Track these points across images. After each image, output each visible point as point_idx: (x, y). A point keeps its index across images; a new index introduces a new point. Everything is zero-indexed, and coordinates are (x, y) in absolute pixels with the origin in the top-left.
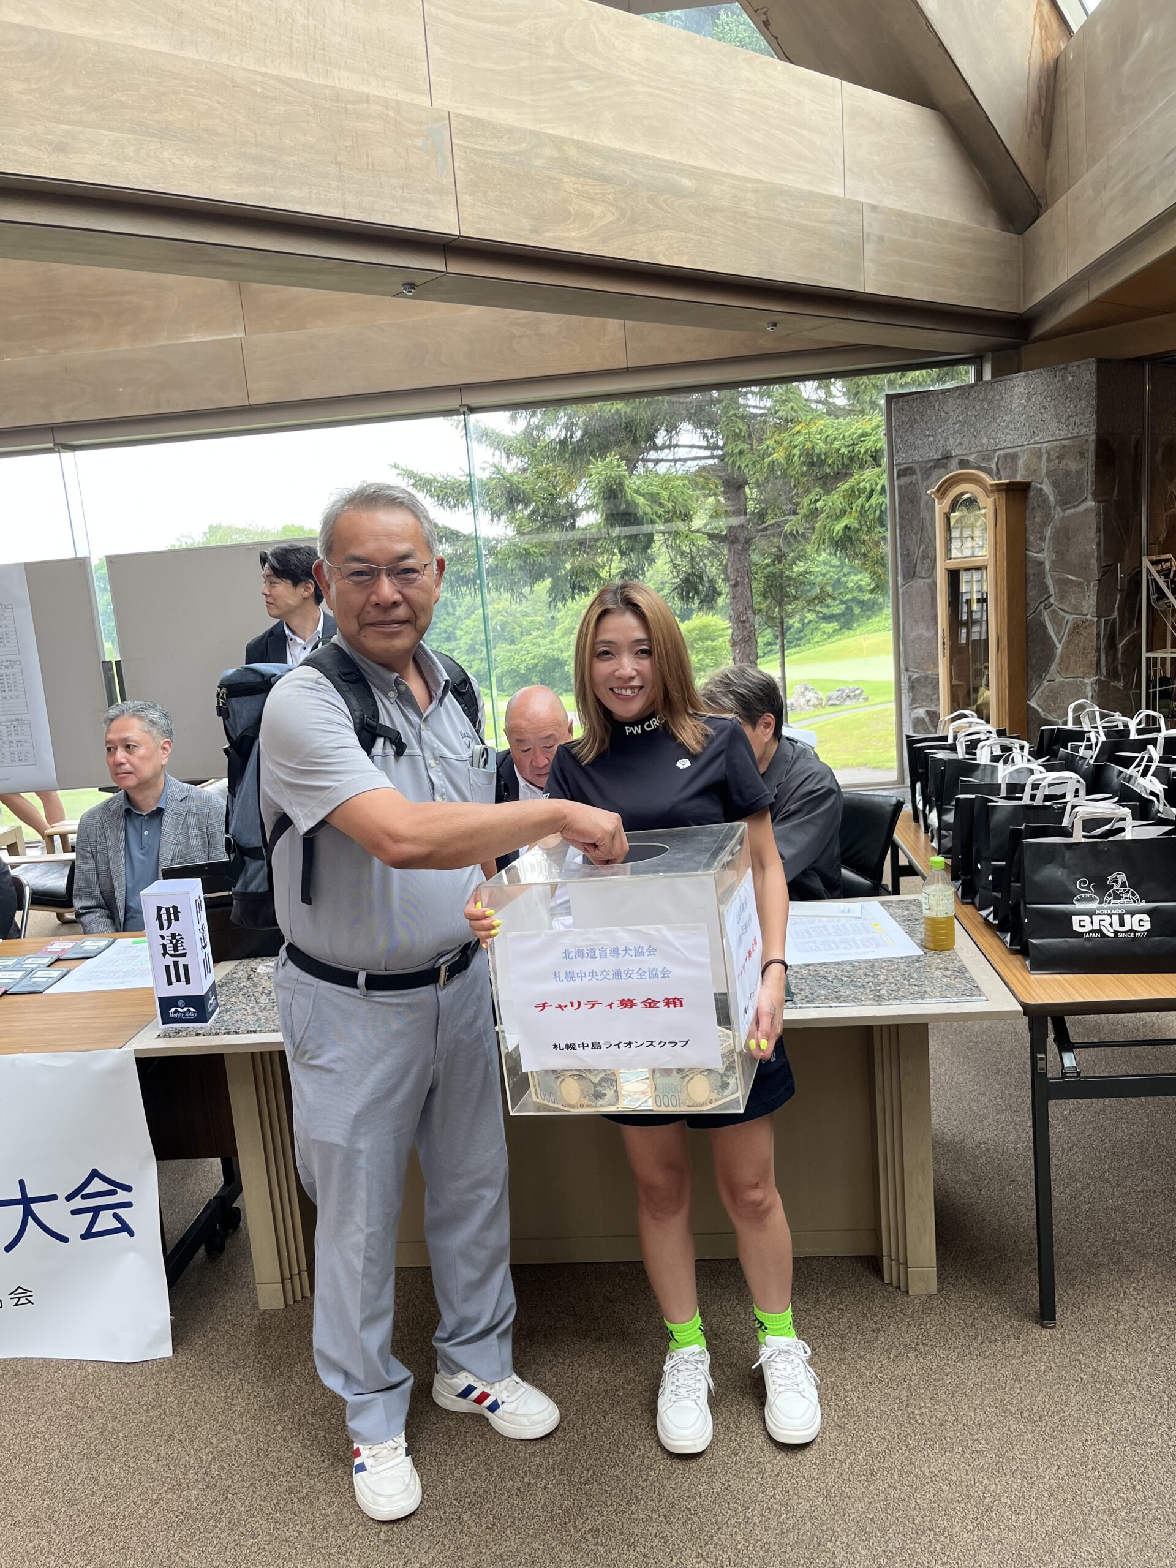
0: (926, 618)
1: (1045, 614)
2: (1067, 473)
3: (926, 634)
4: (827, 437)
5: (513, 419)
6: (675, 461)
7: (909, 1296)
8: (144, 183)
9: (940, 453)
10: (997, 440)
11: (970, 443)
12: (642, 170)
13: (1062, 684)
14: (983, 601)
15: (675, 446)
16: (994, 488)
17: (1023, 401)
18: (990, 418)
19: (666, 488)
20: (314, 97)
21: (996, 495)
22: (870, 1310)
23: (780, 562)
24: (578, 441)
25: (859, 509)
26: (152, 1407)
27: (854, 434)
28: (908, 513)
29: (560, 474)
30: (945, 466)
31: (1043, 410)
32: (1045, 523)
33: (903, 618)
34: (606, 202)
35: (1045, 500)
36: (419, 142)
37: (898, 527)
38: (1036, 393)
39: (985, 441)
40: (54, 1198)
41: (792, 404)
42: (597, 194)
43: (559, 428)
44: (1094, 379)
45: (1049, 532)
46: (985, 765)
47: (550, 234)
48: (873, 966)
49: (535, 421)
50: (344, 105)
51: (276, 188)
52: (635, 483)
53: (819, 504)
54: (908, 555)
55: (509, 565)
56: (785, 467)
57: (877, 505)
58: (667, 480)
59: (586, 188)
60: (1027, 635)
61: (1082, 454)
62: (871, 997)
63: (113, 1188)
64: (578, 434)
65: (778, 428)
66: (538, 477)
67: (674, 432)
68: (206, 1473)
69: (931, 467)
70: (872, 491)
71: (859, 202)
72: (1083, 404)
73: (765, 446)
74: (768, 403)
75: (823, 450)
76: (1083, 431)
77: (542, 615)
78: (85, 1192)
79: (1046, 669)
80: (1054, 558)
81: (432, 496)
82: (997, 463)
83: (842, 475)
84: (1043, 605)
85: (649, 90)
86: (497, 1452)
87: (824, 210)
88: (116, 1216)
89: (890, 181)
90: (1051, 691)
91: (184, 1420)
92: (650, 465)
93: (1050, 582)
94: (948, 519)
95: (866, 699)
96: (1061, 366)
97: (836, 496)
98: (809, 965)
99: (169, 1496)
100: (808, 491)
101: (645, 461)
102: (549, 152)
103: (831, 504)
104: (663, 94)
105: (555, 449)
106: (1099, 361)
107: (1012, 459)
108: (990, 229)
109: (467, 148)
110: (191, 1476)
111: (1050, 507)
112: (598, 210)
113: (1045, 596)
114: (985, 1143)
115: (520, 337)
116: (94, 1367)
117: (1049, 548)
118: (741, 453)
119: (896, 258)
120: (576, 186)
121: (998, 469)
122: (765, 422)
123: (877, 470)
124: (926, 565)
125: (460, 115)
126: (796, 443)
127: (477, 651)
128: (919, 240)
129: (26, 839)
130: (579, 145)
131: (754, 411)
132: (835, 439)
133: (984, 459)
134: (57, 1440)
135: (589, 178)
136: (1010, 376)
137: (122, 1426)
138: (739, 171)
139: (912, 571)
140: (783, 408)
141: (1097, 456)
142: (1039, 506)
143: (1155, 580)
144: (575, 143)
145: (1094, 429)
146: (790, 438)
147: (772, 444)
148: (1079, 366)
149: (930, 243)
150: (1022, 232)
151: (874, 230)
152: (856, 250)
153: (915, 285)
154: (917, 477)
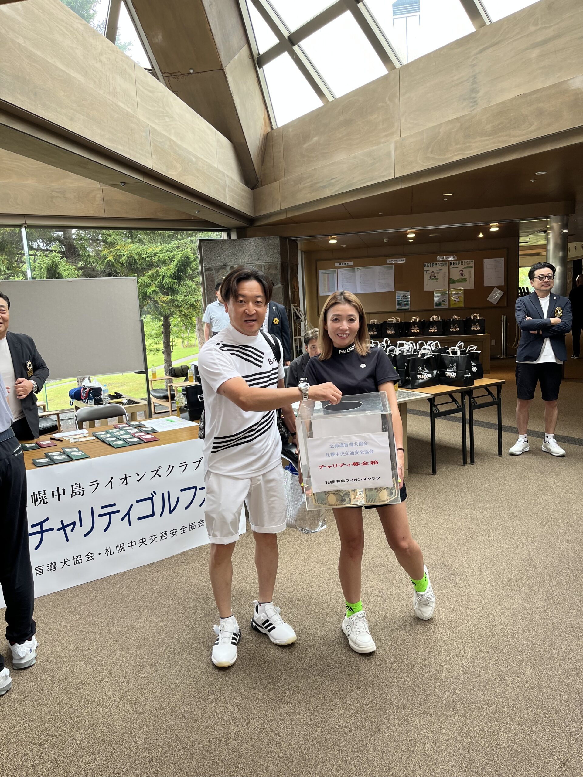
9: (223, 263)
11: (235, 261)
17: (254, 248)
18: (242, 252)
28: (210, 285)
30: (225, 268)
31: (262, 251)
34: (179, 163)
36: (143, 134)
38: (259, 245)
39: (240, 260)
41: (112, 237)
42: (178, 160)
44: (279, 243)
59: (176, 157)
61: (276, 268)
69: (219, 268)
71: (224, 173)
72: (275, 251)
75: (137, 258)
76: (276, 260)
85: (180, 124)
96: (267, 237)
102: (168, 143)
104: (183, 126)
106: (280, 237)
108: (242, 185)
109: (153, 138)
115: (57, 197)
119: (232, 194)
126: (121, 254)
128: (235, 188)
132: (142, 254)
136: (246, 239)
141: (281, 269)
143: (296, 312)
144: (173, 141)
145: (280, 259)
146: (116, 251)
147: (107, 253)
148: (273, 238)
149: (237, 190)
150: (252, 189)
151: (228, 183)
152: (224, 189)
153: (235, 204)
154: (214, 271)
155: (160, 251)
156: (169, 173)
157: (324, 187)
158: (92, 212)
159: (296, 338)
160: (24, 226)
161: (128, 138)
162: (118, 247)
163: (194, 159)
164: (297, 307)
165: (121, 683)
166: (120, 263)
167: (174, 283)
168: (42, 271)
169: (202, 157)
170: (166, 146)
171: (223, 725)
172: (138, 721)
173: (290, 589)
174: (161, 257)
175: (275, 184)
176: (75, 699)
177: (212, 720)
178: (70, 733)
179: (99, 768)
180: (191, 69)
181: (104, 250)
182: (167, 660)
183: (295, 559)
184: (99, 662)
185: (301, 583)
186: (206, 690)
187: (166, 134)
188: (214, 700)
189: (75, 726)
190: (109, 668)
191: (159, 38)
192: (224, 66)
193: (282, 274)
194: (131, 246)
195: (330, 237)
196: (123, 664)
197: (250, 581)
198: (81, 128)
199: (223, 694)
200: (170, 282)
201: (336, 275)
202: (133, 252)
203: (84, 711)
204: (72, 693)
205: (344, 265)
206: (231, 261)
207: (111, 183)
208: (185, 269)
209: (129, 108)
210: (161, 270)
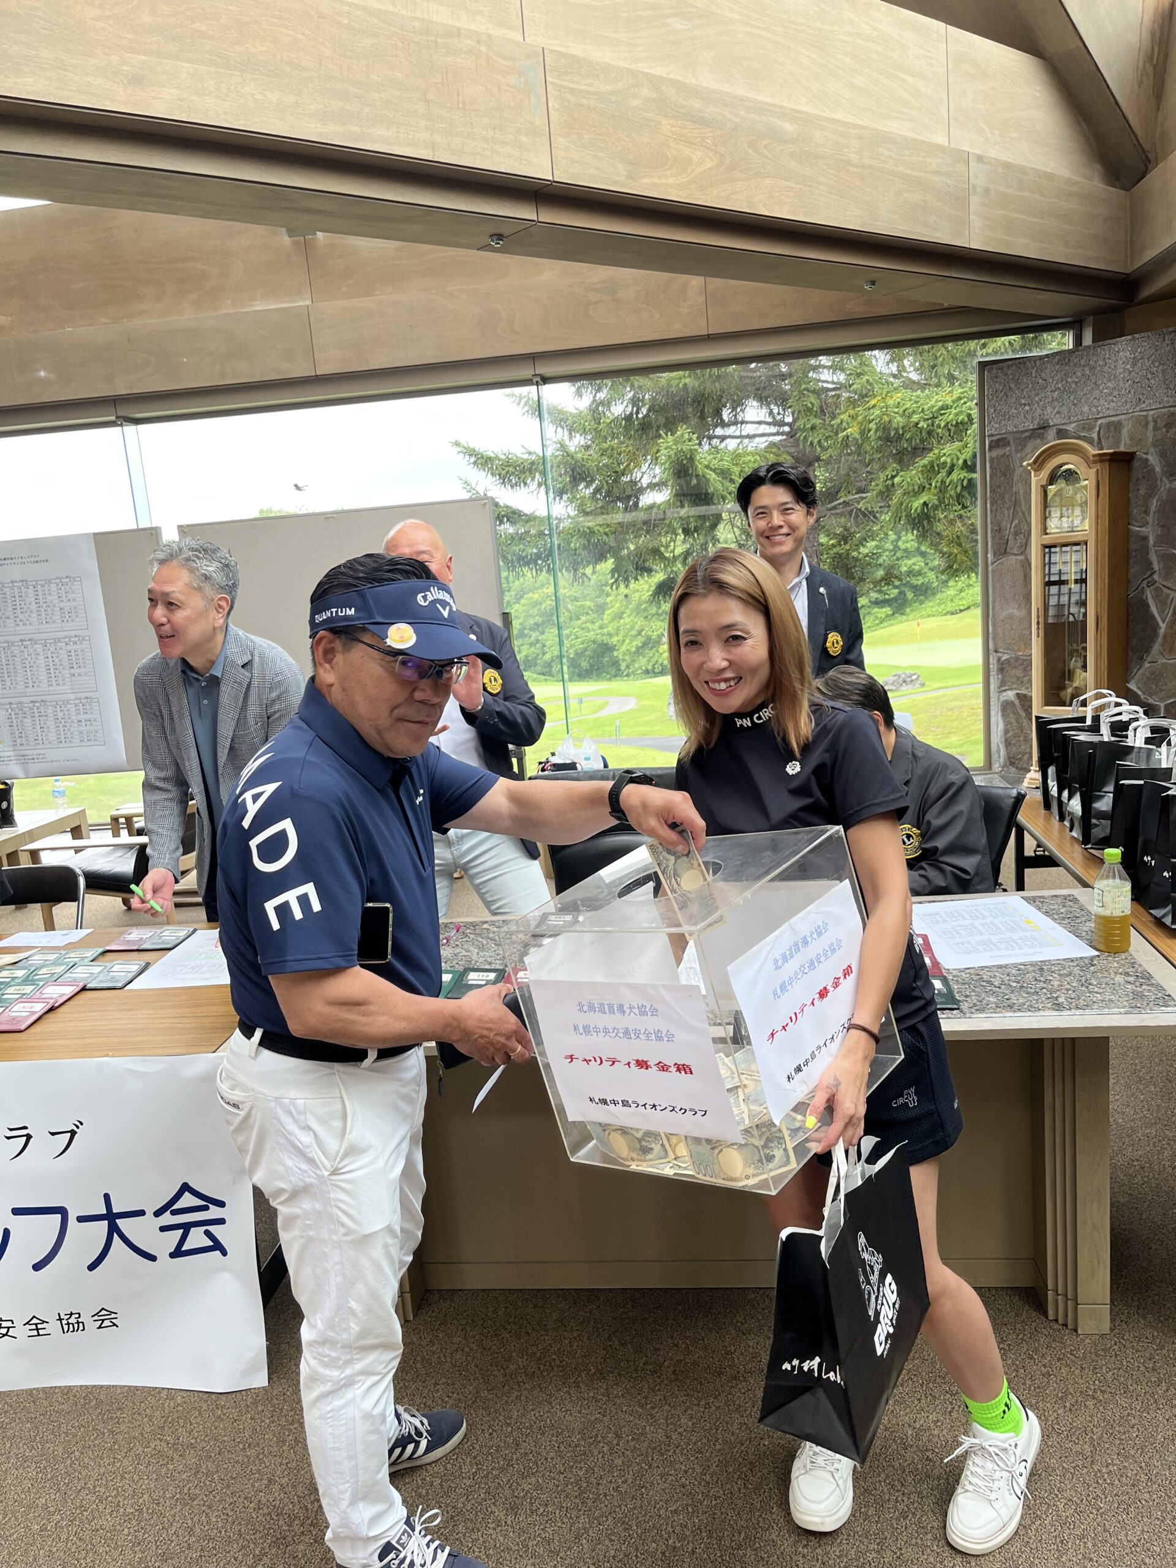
0: (1017, 597)
1: (1148, 592)
2: (1175, 442)
3: (1017, 613)
4: (904, 411)
5: (579, 394)
6: (741, 437)
7: (1078, 1335)
8: (224, 120)
9: (1036, 422)
10: (1099, 408)
11: (1069, 411)
12: (742, 113)
13: (1165, 665)
14: (1082, 581)
15: (742, 422)
16: (1097, 458)
17: (1129, 366)
18: (1092, 385)
19: (737, 464)
20: (402, 30)
21: (1098, 466)
22: (1036, 1350)
23: (846, 543)
24: (644, 417)
25: (938, 484)
26: (249, 1445)
27: (933, 407)
28: (999, 486)
29: (625, 451)
31: (1150, 376)
32: (1150, 496)
33: (993, 597)
34: (705, 147)
36: (512, 79)
37: (988, 502)
38: (1142, 358)
40: (141, 1213)
41: (867, 377)
42: (696, 138)
43: (625, 403)
45: (1154, 504)
46: (1140, 748)
47: (645, 181)
48: (1041, 970)
49: (601, 396)
50: (433, 39)
51: (362, 127)
52: (705, 458)
53: (897, 480)
54: (999, 530)
55: (572, 545)
56: (860, 442)
57: (958, 480)
58: (736, 456)
59: (685, 131)
60: (1128, 614)
62: (1049, 1005)
63: (205, 1203)
64: (644, 411)
65: (852, 403)
66: (602, 455)
67: (738, 410)
68: (312, 1524)
69: (1026, 437)
70: (953, 467)
71: (965, 151)
73: (839, 421)
74: (842, 377)
75: (901, 424)
77: (590, 600)
78: (177, 1206)
79: (1148, 650)
80: (1159, 533)
81: (493, 475)
82: (1099, 432)
83: (919, 450)
84: (1145, 582)
85: (749, 30)
86: (635, 1508)
87: (929, 160)
88: (208, 1234)
89: (996, 132)
90: (1153, 673)
91: (285, 1461)
92: (715, 441)
93: (1153, 558)
94: (1045, 492)
95: (923, 685)
97: (914, 472)
98: (968, 969)
99: (274, 1551)
100: (883, 468)
101: (710, 438)
102: (645, 92)
103: (909, 480)
104: (764, 33)
105: (621, 424)
107: (1115, 428)
108: (1095, 184)
109: (561, 86)
110: (296, 1528)
111: (1156, 479)
112: (697, 155)
113: (1149, 573)
114: (1137, 1160)
115: (597, 303)
116: (183, 1397)
117: (1154, 522)
118: (813, 428)
119: (1003, 212)
120: (674, 129)
121: (1099, 438)
122: (838, 396)
123: (958, 444)
124: (1019, 541)
125: (555, 51)
126: (872, 417)
127: (526, 636)
128: (1026, 194)
129: (90, 822)
130: (678, 85)
131: (825, 385)
132: (914, 412)
133: (1084, 428)
134: (146, 1482)
135: (688, 121)
136: (1114, 341)
137: (218, 1466)
138: (840, 116)
139: (1003, 547)
140: (858, 381)
142: (1144, 478)
144: (674, 82)
146: (866, 412)
147: (847, 418)
149: (1035, 197)
150: (1130, 188)
151: (982, 181)
152: (962, 202)
154: (1011, 448)
156: (648, 182)
160: (534, 380)
161: (427, 102)
162: (873, 402)
170: (633, 103)
181: (846, 412)
206: (1058, 413)
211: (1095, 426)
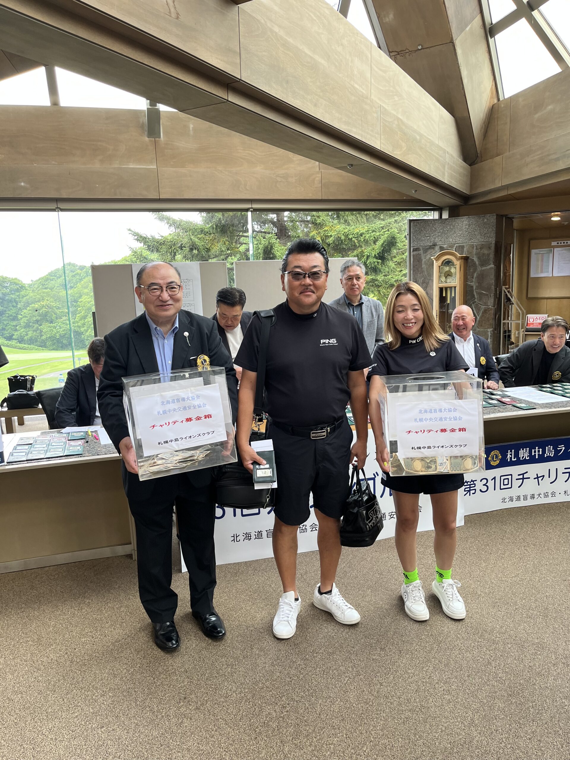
1: (473, 305)
2: (484, 254)
9: (432, 243)
10: (456, 240)
11: (445, 240)
12: (413, 132)
13: (479, 331)
16: (460, 258)
17: (467, 227)
18: (454, 232)
21: (460, 260)
28: (416, 265)
30: (433, 248)
31: (475, 231)
32: (474, 272)
35: (475, 264)
36: (375, 115)
37: (412, 271)
38: (472, 224)
39: (451, 240)
41: (322, 218)
42: (404, 139)
44: (495, 221)
45: (475, 275)
59: (402, 137)
61: (490, 248)
69: (427, 248)
72: (491, 230)
75: (343, 238)
76: (490, 240)
80: (477, 285)
82: (456, 249)
84: (472, 302)
85: (407, 102)
93: (475, 293)
94: (440, 268)
96: (482, 215)
104: (410, 104)
106: (497, 215)
107: (462, 247)
109: (383, 118)
111: (476, 266)
112: (403, 145)
113: (473, 299)
117: (475, 281)
120: (400, 135)
121: (456, 251)
133: (450, 247)
135: (403, 133)
140: (319, 219)
141: (495, 249)
142: (473, 265)
143: (507, 294)
144: (401, 120)
145: (494, 239)
146: (324, 232)
147: (316, 234)
148: (489, 216)
149: (456, 167)
150: (470, 165)
151: (447, 160)
152: (444, 167)
153: (453, 182)
154: (421, 252)
155: (366, 231)
156: (395, 152)
157: (558, 159)
158: (310, 195)
159: (504, 321)
160: (251, 210)
161: (362, 120)
162: (326, 229)
163: (418, 137)
164: (508, 290)
165: (354, 660)
166: (327, 244)
167: (378, 263)
168: (259, 251)
169: (425, 135)
170: (394, 126)
171: (464, 729)
172: (374, 704)
173: (522, 595)
174: (367, 237)
175: (498, 159)
176: (311, 667)
177: (451, 721)
178: (310, 701)
179: (340, 745)
180: (419, 45)
181: (313, 231)
182: (396, 646)
183: (523, 563)
184: (329, 634)
185: (533, 591)
186: (441, 688)
187: (395, 113)
188: (451, 700)
189: (314, 694)
190: (340, 642)
191: (390, 17)
192: (454, 39)
193: (495, 255)
194: (338, 227)
195: (553, 214)
196: (352, 640)
197: (475, 579)
198: (323, 113)
199: (460, 697)
200: (374, 262)
201: (551, 255)
202: (340, 233)
203: (320, 680)
204: (308, 660)
205: (562, 244)
206: (440, 240)
207: (339, 165)
208: (390, 249)
209: (363, 89)
210: (366, 250)
211: (454, 246)
